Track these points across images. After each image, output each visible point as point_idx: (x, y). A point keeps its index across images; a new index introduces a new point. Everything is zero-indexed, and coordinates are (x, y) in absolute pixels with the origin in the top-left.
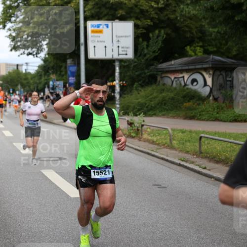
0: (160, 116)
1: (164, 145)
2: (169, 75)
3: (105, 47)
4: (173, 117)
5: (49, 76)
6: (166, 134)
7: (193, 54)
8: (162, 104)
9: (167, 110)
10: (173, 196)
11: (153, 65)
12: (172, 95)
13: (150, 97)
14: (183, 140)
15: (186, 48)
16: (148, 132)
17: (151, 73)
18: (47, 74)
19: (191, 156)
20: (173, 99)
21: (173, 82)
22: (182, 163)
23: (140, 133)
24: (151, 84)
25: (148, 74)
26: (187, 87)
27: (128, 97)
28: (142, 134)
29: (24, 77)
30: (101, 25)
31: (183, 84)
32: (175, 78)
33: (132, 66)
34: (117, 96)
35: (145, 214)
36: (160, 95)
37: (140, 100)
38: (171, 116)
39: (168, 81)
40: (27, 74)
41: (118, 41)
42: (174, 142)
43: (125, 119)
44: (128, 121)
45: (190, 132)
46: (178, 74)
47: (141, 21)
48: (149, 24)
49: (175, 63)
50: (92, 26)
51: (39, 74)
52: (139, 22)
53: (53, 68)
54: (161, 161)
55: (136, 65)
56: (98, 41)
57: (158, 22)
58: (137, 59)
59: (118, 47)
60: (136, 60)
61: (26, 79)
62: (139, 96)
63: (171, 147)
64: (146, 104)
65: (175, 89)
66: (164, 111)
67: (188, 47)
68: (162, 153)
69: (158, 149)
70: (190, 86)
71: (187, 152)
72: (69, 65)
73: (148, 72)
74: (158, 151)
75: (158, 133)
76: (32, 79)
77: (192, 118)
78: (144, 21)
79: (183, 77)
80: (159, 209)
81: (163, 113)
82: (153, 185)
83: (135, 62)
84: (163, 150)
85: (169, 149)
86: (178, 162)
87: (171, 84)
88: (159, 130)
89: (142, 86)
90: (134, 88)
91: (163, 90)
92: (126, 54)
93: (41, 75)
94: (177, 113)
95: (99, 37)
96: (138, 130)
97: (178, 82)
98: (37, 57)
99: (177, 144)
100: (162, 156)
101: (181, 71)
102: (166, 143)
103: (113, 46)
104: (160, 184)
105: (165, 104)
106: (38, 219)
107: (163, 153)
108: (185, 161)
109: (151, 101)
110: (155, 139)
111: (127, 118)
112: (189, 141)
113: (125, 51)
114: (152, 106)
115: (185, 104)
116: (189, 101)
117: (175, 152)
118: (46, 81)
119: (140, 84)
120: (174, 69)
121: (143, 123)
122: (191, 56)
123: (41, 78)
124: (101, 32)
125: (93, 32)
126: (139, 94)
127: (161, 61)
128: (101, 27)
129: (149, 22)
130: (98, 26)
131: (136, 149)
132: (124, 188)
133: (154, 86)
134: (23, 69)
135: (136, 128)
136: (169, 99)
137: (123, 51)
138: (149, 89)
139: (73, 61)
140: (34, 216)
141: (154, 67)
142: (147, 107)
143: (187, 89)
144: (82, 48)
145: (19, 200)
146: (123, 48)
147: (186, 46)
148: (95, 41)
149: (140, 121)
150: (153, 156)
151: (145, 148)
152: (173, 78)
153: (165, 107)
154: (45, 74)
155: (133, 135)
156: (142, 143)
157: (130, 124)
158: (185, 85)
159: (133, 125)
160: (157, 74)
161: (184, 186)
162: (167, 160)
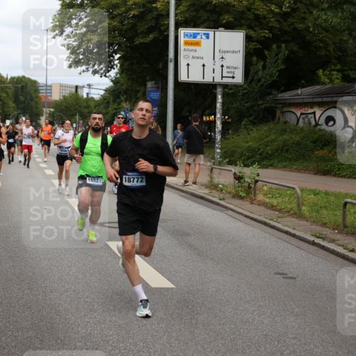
0: (280, 168)
1: (289, 212)
2: (293, 110)
3: (204, 65)
4: (299, 170)
5: (119, 104)
6: (291, 195)
7: (327, 81)
8: (282, 150)
9: (290, 160)
10: (307, 292)
11: (271, 94)
12: (297, 138)
13: (266, 140)
14: (316, 205)
15: (317, 72)
16: (264, 191)
17: (268, 105)
18: (118, 100)
19: (330, 231)
20: (298, 144)
21: (298, 120)
22: (317, 241)
23: (253, 193)
24: (268, 121)
25: (263, 106)
26: (319, 127)
27: (233, 138)
28: (255, 194)
29: (85, 104)
30: (198, 34)
31: (313, 123)
32: (302, 114)
33: (240, 94)
34: (218, 137)
35: (265, 321)
36: (281, 138)
37: (250, 143)
38: (296, 169)
39: (291, 119)
40: (89, 99)
41: (222, 58)
42: (304, 208)
43: (231, 171)
44: (235, 174)
45: (327, 194)
46: (306, 109)
47: (255, 31)
48: (267, 35)
49: (302, 92)
50: (186, 35)
51: (106, 101)
52: (252, 33)
53: (126, 92)
54: (285, 236)
55: (247, 93)
56: (193, 57)
57: (279, 33)
58: (248, 85)
59: (222, 66)
60: (246, 86)
61: (88, 107)
62: (250, 137)
63: (299, 215)
64: (259, 150)
65: (302, 129)
66: (286, 161)
67: (321, 71)
68: (285, 223)
69: (279, 217)
70: (324, 127)
71: (324, 225)
72: (149, 89)
73: (262, 104)
74: (279, 220)
75: (279, 193)
76: (95, 107)
77: (326, 173)
78: (261, 31)
79: (314, 113)
80: (288, 313)
81: (284, 164)
82: (276, 273)
83: (245, 89)
84: (287, 218)
85: (297, 218)
86: (312, 239)
87: (295, 123)
88: (279, 189)
89: (254, 124)
90: (243, 127)
91: (285, 131)
92: (233, 77)
93: (108, 103)
94: (305, 164)
95: (196, 51)
96: (250, 187)
97: (307, 119)
98: (105, 76)
99: (308, 211)
100: (286, 229)
101: (312, 105)
102: (291, 209)
103: (214, 65)
104: (285, 272)
105: (287, 151)
106: (101, 321)
107: (287, 224)
108: (321, 238)
109: (267, 146)
110: (275, 202)
111: (233, 169)
112: (326, 207)
113: (231, 72)
114: (267, 153)
115: (317, 152)
116: (322, 148)
117: (305, 223)
118: (115, 111)
119: (251, 121)
120: (301, 101)
121: (257, 178)
122: (324, 83)
123: (108, 107)
124: (198, 44)
125: (186, 43)
126: (249, 134)
127: (282, 88)
128: (199, 37)
129: (266, 33)
130: (195, 36)
131: (246, 216)
132: (232, 276)
133: (271, 125)
134: (84, 93)
135: (246, 185)
136: (293, 143)
137: (228, 72)
138: (264, 128)
139: (155, 83)
140: (96, 315)
141: (271, 96)
142: (260, 154)
143: (320, 130)
144: (171, 66)
145: (73, 287)
146: (228, 67)
147: (318, 69)
148: (189, 58)
149: (253, 176)
150: (273, 227)
151: (260, 216)
152: (298, 114)
153: (287, 156)
154: (114, 101)
155: (242, 194)
156: (255, 208)
157: (238, 178)
158: (317, 124)
159: (242, 180)
160: (276, 107)
161: (322, 277)
162: (294, 236)
